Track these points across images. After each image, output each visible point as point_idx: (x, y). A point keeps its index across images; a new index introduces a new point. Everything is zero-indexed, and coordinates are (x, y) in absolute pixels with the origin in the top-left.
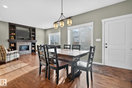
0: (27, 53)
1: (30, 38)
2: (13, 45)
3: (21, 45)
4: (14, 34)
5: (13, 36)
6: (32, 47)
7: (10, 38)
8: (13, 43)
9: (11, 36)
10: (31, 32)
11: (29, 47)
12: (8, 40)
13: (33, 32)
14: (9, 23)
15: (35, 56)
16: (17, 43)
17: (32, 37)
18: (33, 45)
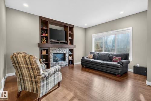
0: (62, 64)
1: (66, 42)
2: (44, 53)
3: (55, 52)
4: (46, 35)
5: (44, 39)
6: (70, 55)
7: (41, 41)
8: (44, 50)
9: (42, 39)
10: (69, 33)
11: (66, 56)
12: (39, 44)
13: (70, 33)
14: (40, 17)
15: (73, 70)
16: (51, 49)
17: (69, 40)
18: (70, 53)
